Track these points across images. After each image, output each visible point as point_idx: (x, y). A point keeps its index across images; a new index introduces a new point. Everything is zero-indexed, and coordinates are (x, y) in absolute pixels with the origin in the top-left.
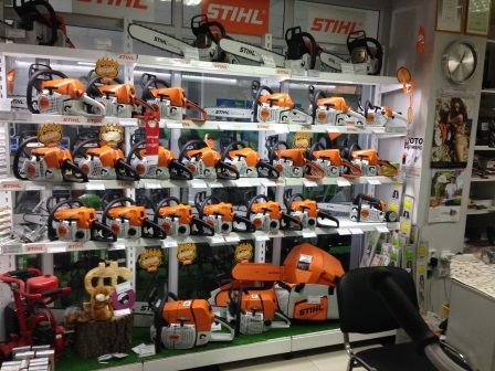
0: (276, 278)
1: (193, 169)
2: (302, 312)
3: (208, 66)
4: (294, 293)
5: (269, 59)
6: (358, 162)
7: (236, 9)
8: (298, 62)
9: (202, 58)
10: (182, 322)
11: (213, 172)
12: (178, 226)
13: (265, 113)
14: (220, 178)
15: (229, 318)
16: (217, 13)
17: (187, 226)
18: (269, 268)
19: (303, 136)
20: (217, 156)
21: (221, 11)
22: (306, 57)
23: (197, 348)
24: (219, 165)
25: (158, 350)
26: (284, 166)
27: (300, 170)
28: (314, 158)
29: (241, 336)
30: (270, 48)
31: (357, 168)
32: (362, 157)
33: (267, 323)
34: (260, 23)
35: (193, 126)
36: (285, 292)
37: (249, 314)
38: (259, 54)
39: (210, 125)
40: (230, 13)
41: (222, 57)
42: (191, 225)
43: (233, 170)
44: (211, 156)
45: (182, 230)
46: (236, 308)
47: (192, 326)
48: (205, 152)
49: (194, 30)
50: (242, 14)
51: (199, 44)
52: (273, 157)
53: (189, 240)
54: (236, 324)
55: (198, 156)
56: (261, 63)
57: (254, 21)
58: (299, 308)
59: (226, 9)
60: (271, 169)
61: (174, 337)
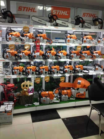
0: (72, 86)
1: (49, 56)
2: (78, 96)
3: (53, 28)
4: (76, 91)
5: (70, 25)
6: (95, 54)
7: (61, 11)
8: (78, 26)
9: (51, 25)
10: (46, 97)
11: (54, 57)
12: (45, 72)
13: (69, 41)
14: (56, 59)
15: (59, 96)
16: (55, 12)
17: (47, 72)
18: (70, 84)
19: (79, 47)
20: (55, 53)
21: (57, 12)
22: (81, 24)
23: (50, 104)
24: (56, 55)
25: (40, 104)
26: (74, 55)
27: (78, 57)
28: (82, 53)
29: (62, 101)
30: (70, 22)
31: (95, 56)
32: (96, 53)
33: (69, 98)
34: (68, 15)
35: (49, 44)
36: (74, 90)
37: (64, 96)
38: (67, 24)
39: (53, 44)
40: (59, 12)
41: (57, 25)
42: (48, 71)
43: (60, 56)
44: (54, 53)
45: (46, 73)
46: (60, 94)
47: (48, 98)
48: (52, 51)
49: (49, 17)
50: (62, 12)
51: (50, 21)
52: (71, 53)
53: (48, 75)
54: (60, 98)
55: (50, 53)
56: (67, 26)
57: (66, 14)
58: (78, 94)
59: (58, 11)
60: (70, 56)
61: (44, 101)
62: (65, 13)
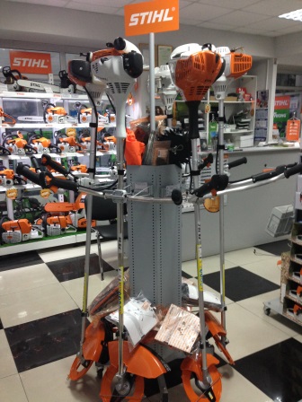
1: (11, 150)
2: (82, 224)
3: (15, 94)
4: (77, 214)
5: (49, 89)
7: (31, 60)
8: (67, 89)
9: (10, 90)
10: (13, 229)
11: (23, 151)
12: (6, 180)
13: (50, 118)
14: (27, 154)
16: (19, 63)
17: (11, 181)
18: (67, 204)
20: (24, 142)
22: (71, 87)
23: (22, 242)
24: (25, 147)
25: (2, 244)
26: (64, 146)
27: (73, 148)
28: (82, 142)
31: (107, 146)
32: (110, 140)
33: (63, 230)
34: (46, 67)
35: (8, 126)
36: (73, 215)
37: (52, 225)
38: (43, 86)
39: (18, 126)
40: (27, 62)
41: (21, 89)
42: (14, 180)
43: (35, 149)
44: (20, 142)
45: (8, 182)
47: (19, 231)
48: (17, 140)
50: (34, 62)
51: (7, 82)
52: (58, 142)
53: (13, 188)
55: (13, 143)
56: (44, 91)
57: (42, 66)
58: (80, 222)
60: (57, 149)
61: (10, 237)
62: (41, 64)
